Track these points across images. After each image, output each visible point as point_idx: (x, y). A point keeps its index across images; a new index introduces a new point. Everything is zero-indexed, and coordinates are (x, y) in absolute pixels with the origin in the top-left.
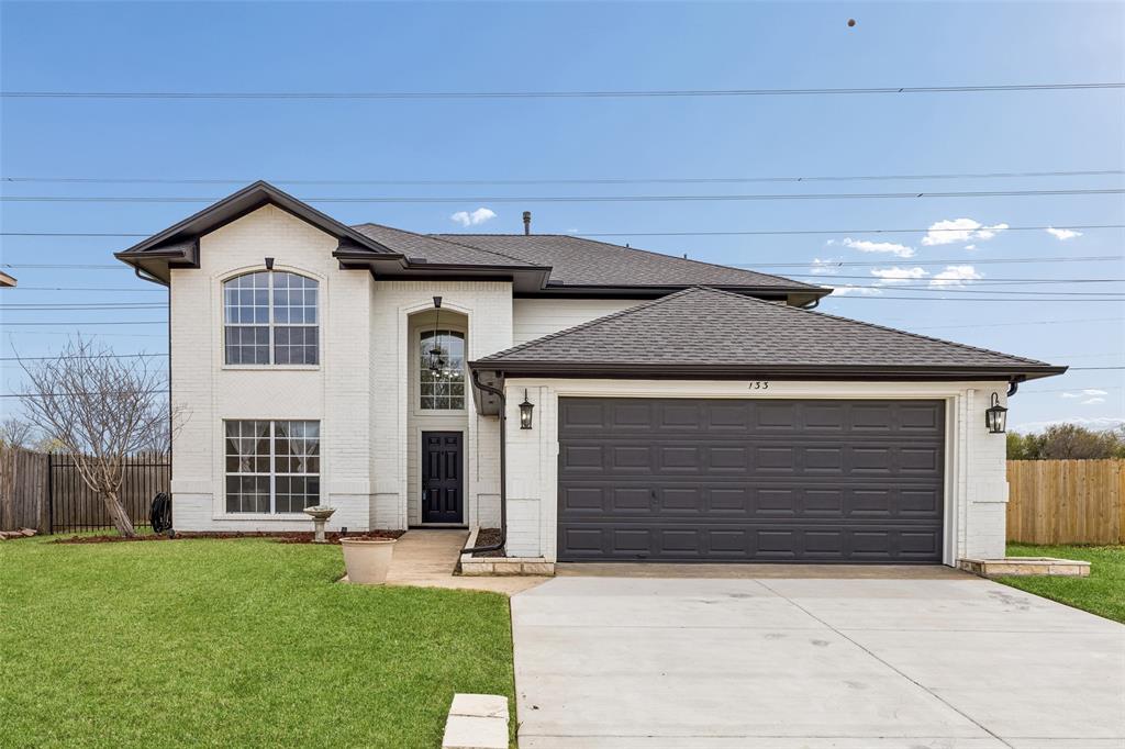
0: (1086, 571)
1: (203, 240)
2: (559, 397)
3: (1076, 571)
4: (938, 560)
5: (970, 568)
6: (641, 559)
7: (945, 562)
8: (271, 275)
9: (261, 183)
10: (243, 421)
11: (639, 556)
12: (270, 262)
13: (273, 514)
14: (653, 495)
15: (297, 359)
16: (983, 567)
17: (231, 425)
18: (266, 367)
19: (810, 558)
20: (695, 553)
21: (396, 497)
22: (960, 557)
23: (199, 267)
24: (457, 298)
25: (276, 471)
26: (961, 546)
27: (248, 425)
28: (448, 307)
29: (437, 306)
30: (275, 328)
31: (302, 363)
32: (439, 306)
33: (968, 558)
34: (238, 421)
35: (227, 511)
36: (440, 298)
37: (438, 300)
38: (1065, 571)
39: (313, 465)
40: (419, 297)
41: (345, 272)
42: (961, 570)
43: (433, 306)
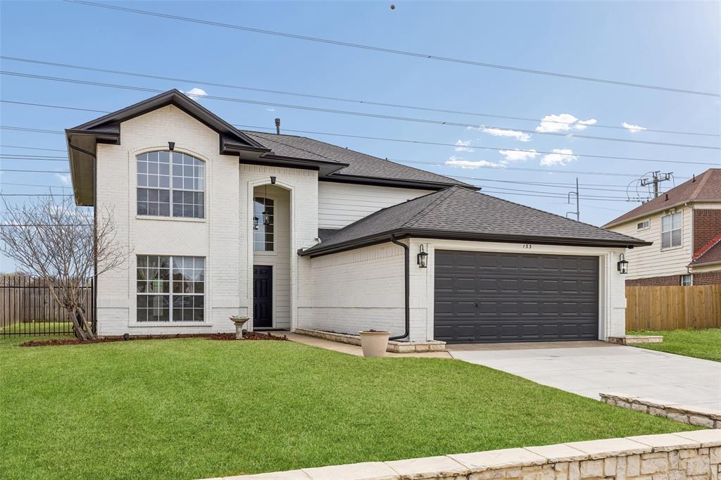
0: (661, 340)
1: (122, 124)
2: (435, 250)
3: (658, 341)
4: (596, 338)
5: (615, 341)
6: (470, 341)
7: (600, 338)
8: (171, 154)
9: (175, 91)
10: (150, 256)
11: (470, 340)
12: (172, 145)
13: (171, 322)
14: (477, 306)
15: (188, 214)
16: (624, 340)
17: (141, 259)
18: (166, 218)
19: (545, 338)
20: (495, 337)
21: (246, 309)
22: (609, 336)
23: (120, 144)
24: (285, 178)
25: (174, 292)
26: (609, 330)
27: (153, 259)
28: (279, 184)
29: (273, 183)
30: (174, 191)
31: (192, 216)
32: (274, 183)
33: (612, 336)
34: (146, 256)
35: (138, 320)
36: (275, 178)
37: (273, 179)
38: (654, 341)
39: (200, 287)
40: (262, 176)
41: (223, 156)
42: (609, 342)
43: (270, 182)
